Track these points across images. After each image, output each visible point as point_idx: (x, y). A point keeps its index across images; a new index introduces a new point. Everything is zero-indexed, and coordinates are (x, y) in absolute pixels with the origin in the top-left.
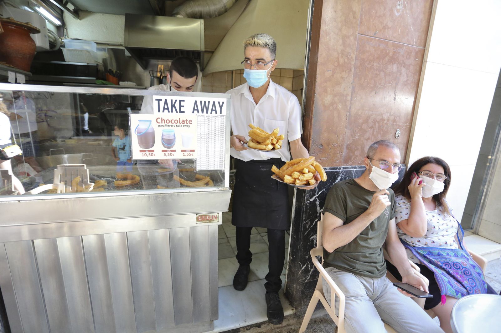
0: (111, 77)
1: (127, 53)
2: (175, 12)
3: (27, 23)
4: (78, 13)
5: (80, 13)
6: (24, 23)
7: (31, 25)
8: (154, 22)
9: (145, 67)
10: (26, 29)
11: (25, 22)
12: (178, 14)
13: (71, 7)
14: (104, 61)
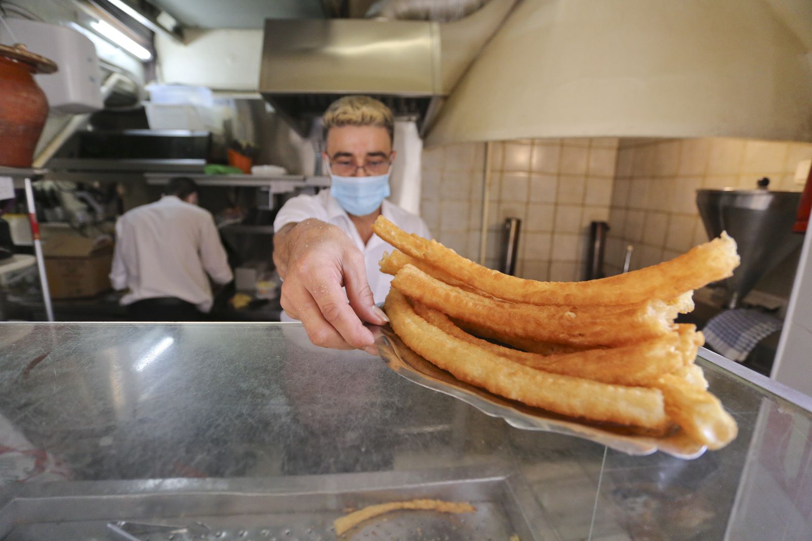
0: (238, 158)
1: (269, 108)
2: (372, 11)
3: (16, 46)
4: (181, 32)
5: (186, 33)
6: (9, 47)
7: (25, 51)
8: (326, 37)
9: (306, 133)
10: (15, 61)
11: (10, 44)
12: (377, 15)
13: (168, 22)
14: (227, 125)
